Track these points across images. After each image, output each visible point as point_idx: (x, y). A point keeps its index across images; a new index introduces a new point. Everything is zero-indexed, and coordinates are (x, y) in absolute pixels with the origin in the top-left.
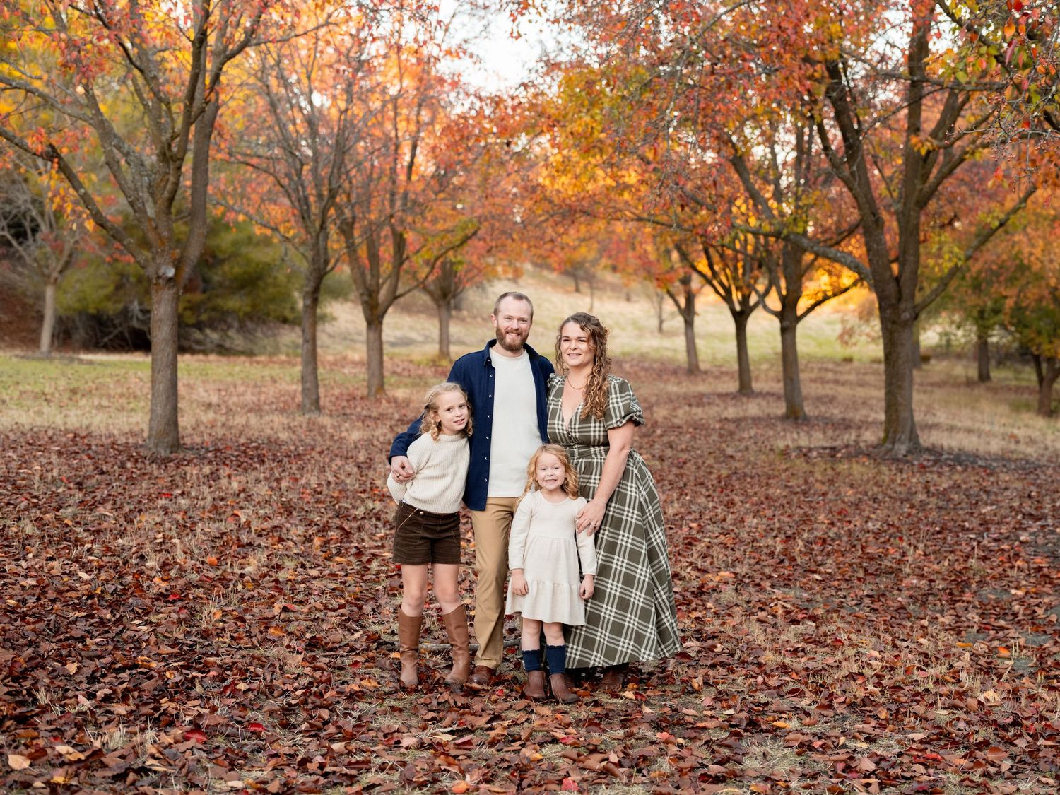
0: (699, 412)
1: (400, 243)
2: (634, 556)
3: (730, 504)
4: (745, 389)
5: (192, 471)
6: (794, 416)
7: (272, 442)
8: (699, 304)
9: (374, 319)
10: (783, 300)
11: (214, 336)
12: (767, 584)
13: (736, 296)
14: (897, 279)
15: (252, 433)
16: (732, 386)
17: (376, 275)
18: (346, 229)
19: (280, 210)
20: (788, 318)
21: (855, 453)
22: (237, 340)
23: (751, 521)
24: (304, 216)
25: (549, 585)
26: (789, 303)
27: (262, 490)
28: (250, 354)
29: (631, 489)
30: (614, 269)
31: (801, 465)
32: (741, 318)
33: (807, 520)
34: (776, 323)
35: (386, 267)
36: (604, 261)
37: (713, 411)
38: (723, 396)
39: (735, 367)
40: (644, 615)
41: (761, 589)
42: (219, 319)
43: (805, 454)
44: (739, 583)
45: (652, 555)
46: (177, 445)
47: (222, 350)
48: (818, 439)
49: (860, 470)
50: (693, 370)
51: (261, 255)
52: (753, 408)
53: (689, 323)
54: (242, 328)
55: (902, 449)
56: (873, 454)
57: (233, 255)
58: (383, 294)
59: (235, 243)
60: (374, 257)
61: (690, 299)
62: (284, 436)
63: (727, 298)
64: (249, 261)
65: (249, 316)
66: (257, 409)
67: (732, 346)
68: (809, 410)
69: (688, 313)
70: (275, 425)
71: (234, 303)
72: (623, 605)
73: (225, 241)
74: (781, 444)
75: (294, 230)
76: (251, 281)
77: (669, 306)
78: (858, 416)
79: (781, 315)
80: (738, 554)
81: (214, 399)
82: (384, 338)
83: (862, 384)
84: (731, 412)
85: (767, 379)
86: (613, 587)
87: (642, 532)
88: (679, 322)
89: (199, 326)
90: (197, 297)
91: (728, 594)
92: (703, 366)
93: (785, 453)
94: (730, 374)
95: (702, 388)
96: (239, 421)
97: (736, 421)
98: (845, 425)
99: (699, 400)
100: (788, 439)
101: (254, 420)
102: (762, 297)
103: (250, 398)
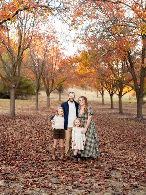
0: (104, 112)
1: (53, 81)
2: (92, 138)
3: (110, 128)
4: (112, 108)
5: (17, 120)
6: (121, 113)
7: (30, 115)
8: (104, 93)
9: (48, 94)
10: (119, 92)
11: (21, 97)
12: (116, 143)
13: (111, 91)
14: (139, 89)
15: (27, 114)
16: (110, 107)
17: (48, 87)
18: (44, 79)
19: (32, 75)
20: (120, 95)
21: (132, 120)
22: (25, 97)
23: (113, 131)
24: (37, 76)
27: (29, 124)
28: (27, 100)
29: (92, 126)
30: (90, 86)
31: (122, 122)
32: (112, 95)
33: (123, 131)
34: (118, 96)
35: (50, 85)
36: (88, 85)
37: (107, 111)
38: (108, 109)
39: (110, 103)
40: (94, 149)
41: (115, 144)
42: (22, 94)
43: (123, 119)
44: (111, 143)
45: (95, 138)
46: (14, 116)
47: (22, 99)
48: (125, 117)
49: (132, 123)
50: (103, 104)
51: (29, 83)
52: (114, 111)
53: (103, 96)
54: (25, 95)
55: (140, 119)
56: (135, 120)
57: (24, 83)
58: (50, 90)
59: (25, 81)
60: (48, 84)
61: (103, 91)
62: (32, 114)
63: (109, 92)
65: (26, 93)
66: (28, 109)
67: (110, 100)
68: (123, 111)
69: (102, 94)
70: (31, 112)
71: (24, 91)
72: (90, 147)
73: (23, 80)
75: (35, 79)
76: (27, 87)
77: (99, 92)
78: (132, 113)
79: (119, 95)
80: (111, 137)
81: (21, 108)
82: (50, 97)
83: (133, 107)
84: (110, 112)
85: (116, 106)
86: (88, 144)
87: (94, 134)
88: (101, 95)
89: (18, 95)
90: (18, 90)
91: (109, 145)
92: (105, 103)
93: (119, 119)
94: (109, 105)
95: (105, 107)
96: (25, 112)
97: (111, 113)
98: (130, 114)
99: (104, 109)
100: (120, 117)
101: (27, 112)
102: (115, 92)
103: (27, 107)
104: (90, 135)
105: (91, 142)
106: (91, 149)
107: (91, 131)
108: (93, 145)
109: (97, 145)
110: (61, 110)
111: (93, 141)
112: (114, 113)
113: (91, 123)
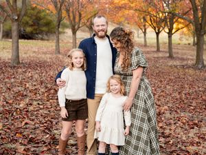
0: (148, 56)
1: (80, 15)
2: (142, 120)
3: (161, 81)
4: (158, 50)
5: (20, 70)
6: (171, 57)
7: (45, 62)
8: (147, 30)
9: (74, 33)
10: (169, 30)
11: (40, 36)
13: (157, 29)
14: (201, 24)
15: (41, 59)
16: (155, 49)
17: (75, 22)
18: (68, 11)
20: (170, 34)
21: (189, 67)
22: (45, 37)
23: (168, 87)
25: (109, 129)
26: (170, 30)
27: (36, 76)
28: (48, 40)
29: (142, 94)
30: (128, 23)
31: (176, 70)
32: (158, 34)
33: (182, 87)
34: (167, 35)
35: (77, 19)
36: (126, 22)
37: (152, 55)
38: (153, 52)
39: (156, 45)
40: (146, 143)
42: (41, 33)
43: (176, 67)
45: (149, 120)
46: (19, 63)
47: (42, 39)
48: (178, 63)
49: (191, 71)
50: (145, 45)
51: (49, 18)
52: (160, 55)
53: (145, 35)
54: (46, 34)
55: (200, 66)
56: (194, 67)
57: (44, 18)
58: (76, 27)
59: (45, 15)
60: (74, 18)
61: (145, 30)
62: (49, 60)
63: (155, 29)
64: (47, 19)
65: (48, 32)
66: (45, 53)
67: (156, 40)
68: (174, 56)
69: (145, 33)
70: (47, 58)
71: (44, 29)
72: (138, 139)
73: (42, 15)
74: (170, 64)
76: (48, 24)
77: (140, 31)
78: (185, 57)
79: (168, 33)
80: (168, 99)
82: (77, 37)
84: (156, 56)
85: (164, 48)
87: (146, 111)
88: (143, 35)
89: (37, 34)
90: (36, 27)
92: (148, 45)
93: (171, 66)
94: (154, 47)
95: (148, 50)
96: (40, 56)
97: (158, 58)
98: (183, 59)
99: (148, 53)
100: (171, 63)
101: (43, 56)
102: (164, 28)
103: (45, 50)
104: (139, 113)
105: (140, 129)
106: (141, 145)
107: (141, 104)
108: (144, 136)
109: (153, 135)
110: (78, 55)
111: (146, 126)
112: (162, 58)
113: (140, 87)
